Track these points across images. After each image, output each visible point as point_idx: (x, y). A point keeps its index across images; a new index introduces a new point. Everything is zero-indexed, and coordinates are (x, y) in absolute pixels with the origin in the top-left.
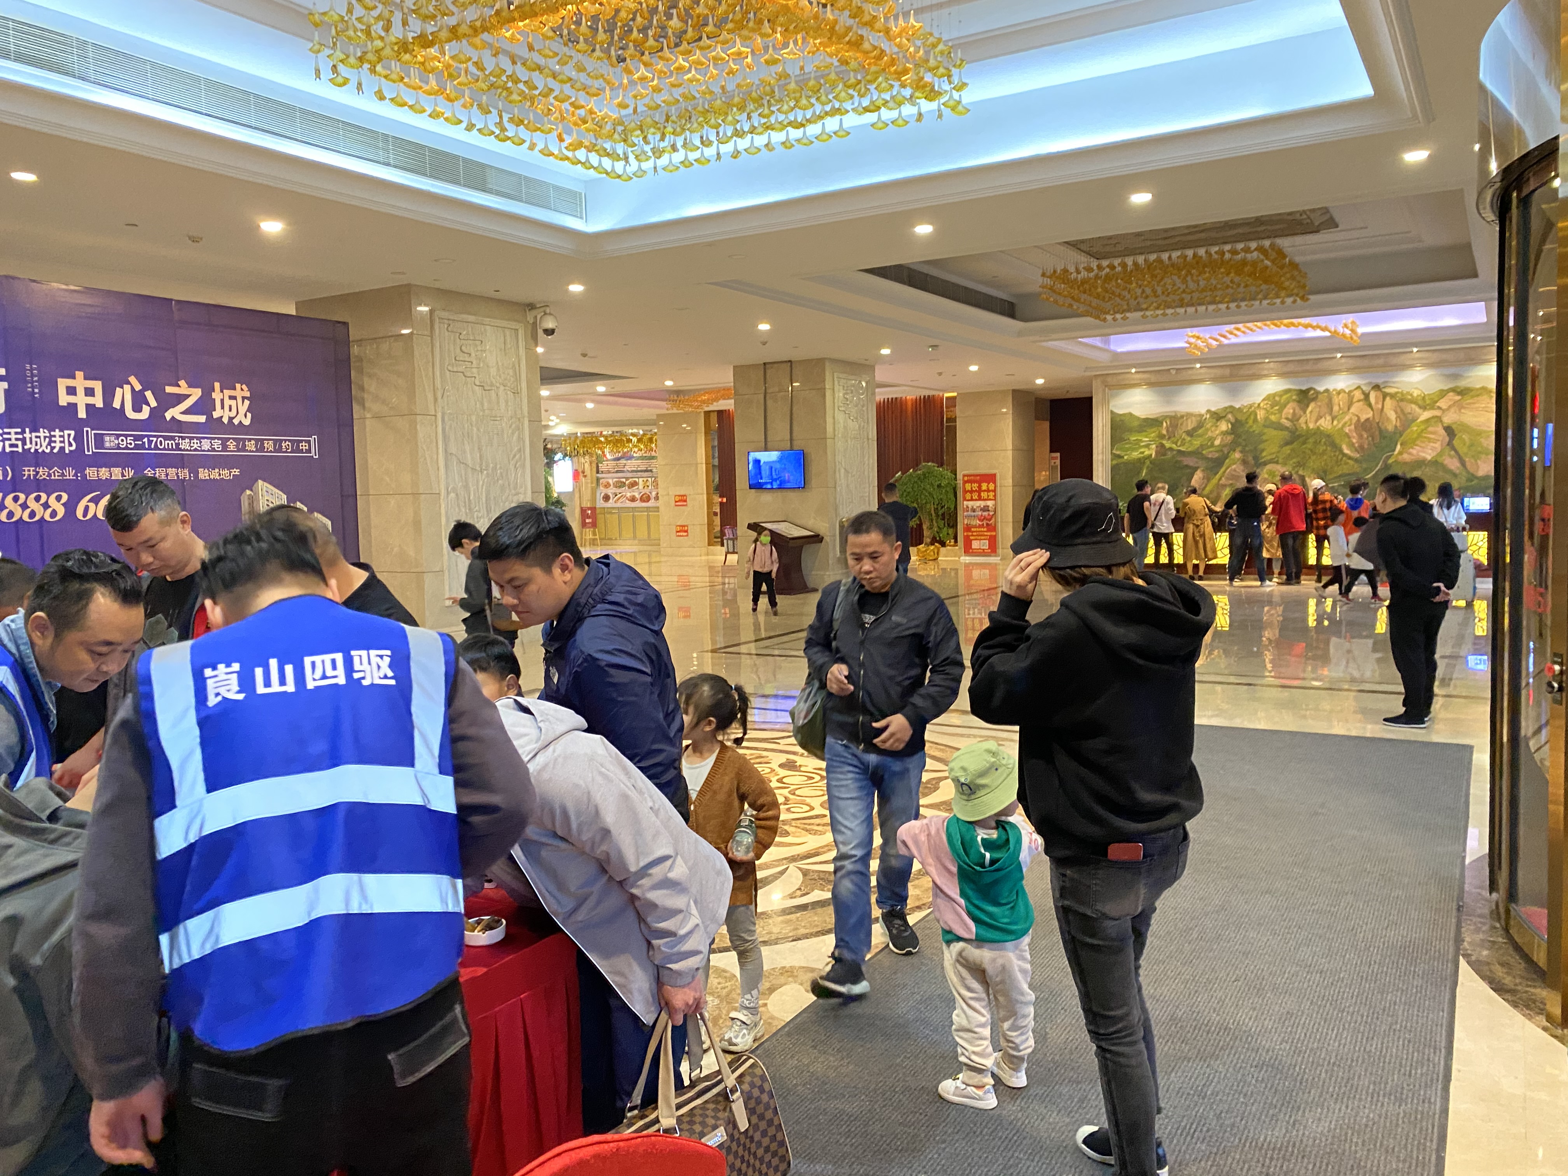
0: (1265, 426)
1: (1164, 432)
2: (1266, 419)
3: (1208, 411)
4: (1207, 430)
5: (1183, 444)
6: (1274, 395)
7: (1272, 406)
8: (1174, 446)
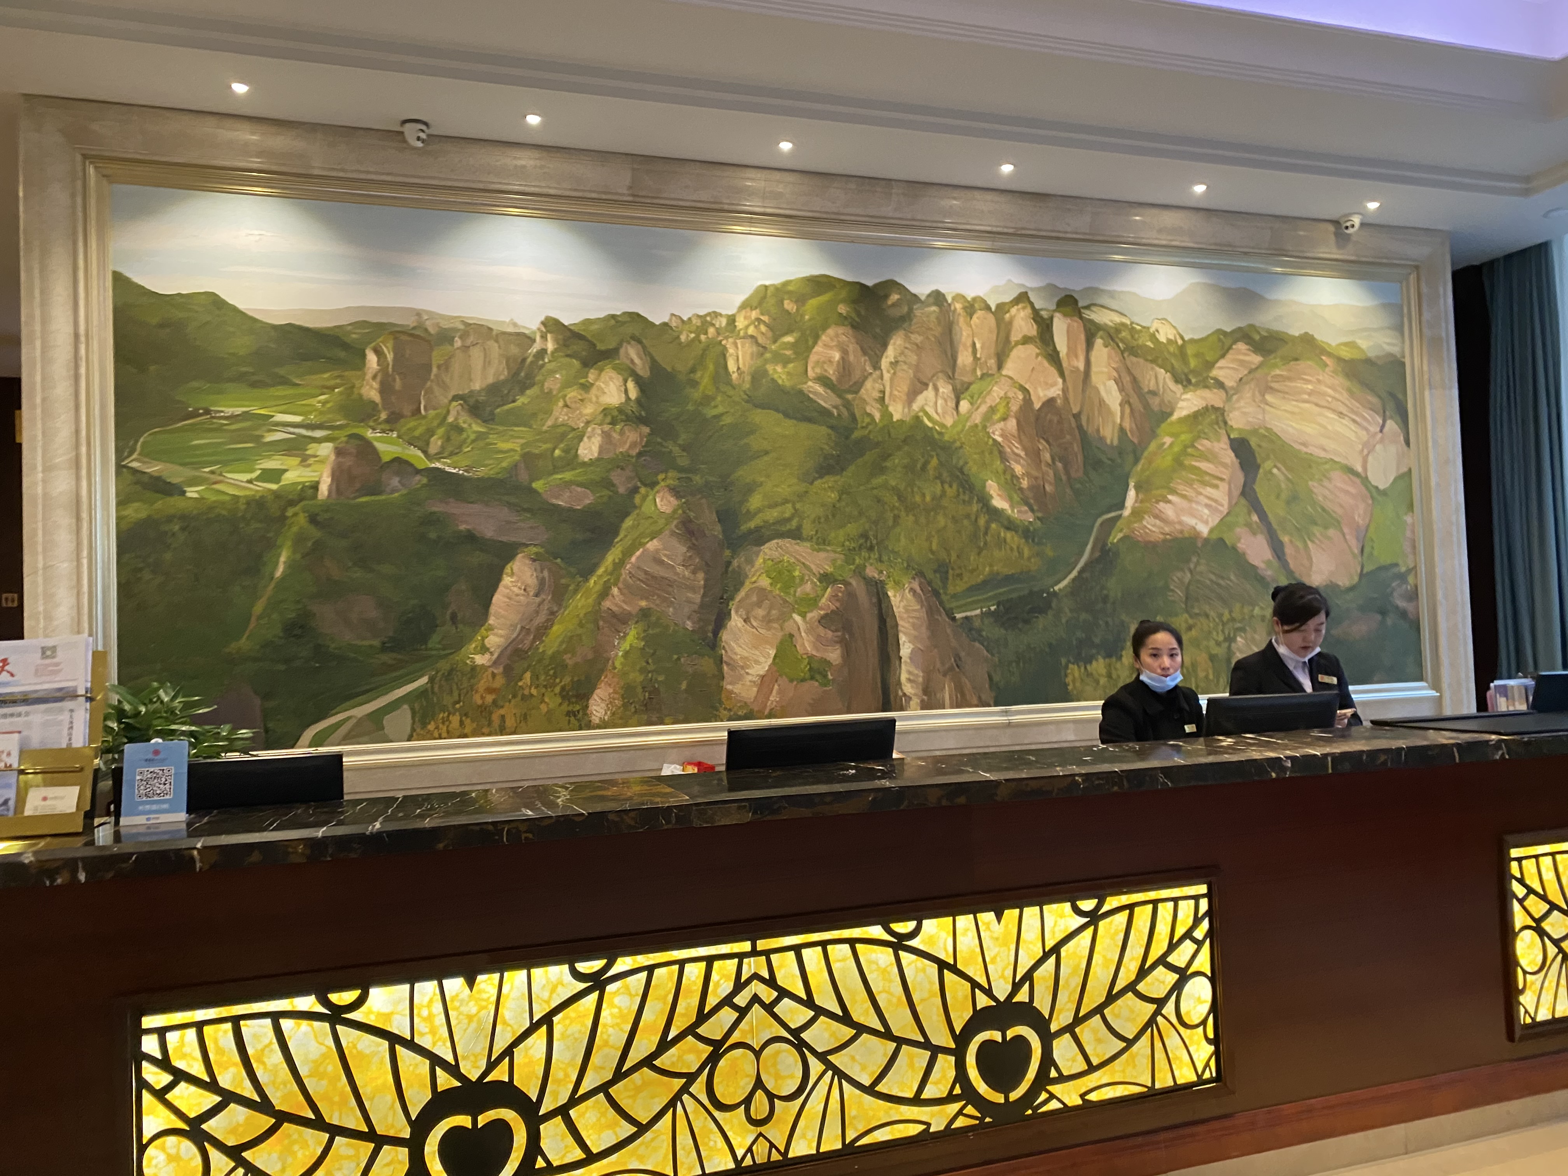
0: (755, 402)
1: (371, 392)
2: (758, 376)
3: (552, 325)
4: (549, 397)
5: (450, 450)
6: (781, 291)
7: (777, 331)
8: (415, 455)
